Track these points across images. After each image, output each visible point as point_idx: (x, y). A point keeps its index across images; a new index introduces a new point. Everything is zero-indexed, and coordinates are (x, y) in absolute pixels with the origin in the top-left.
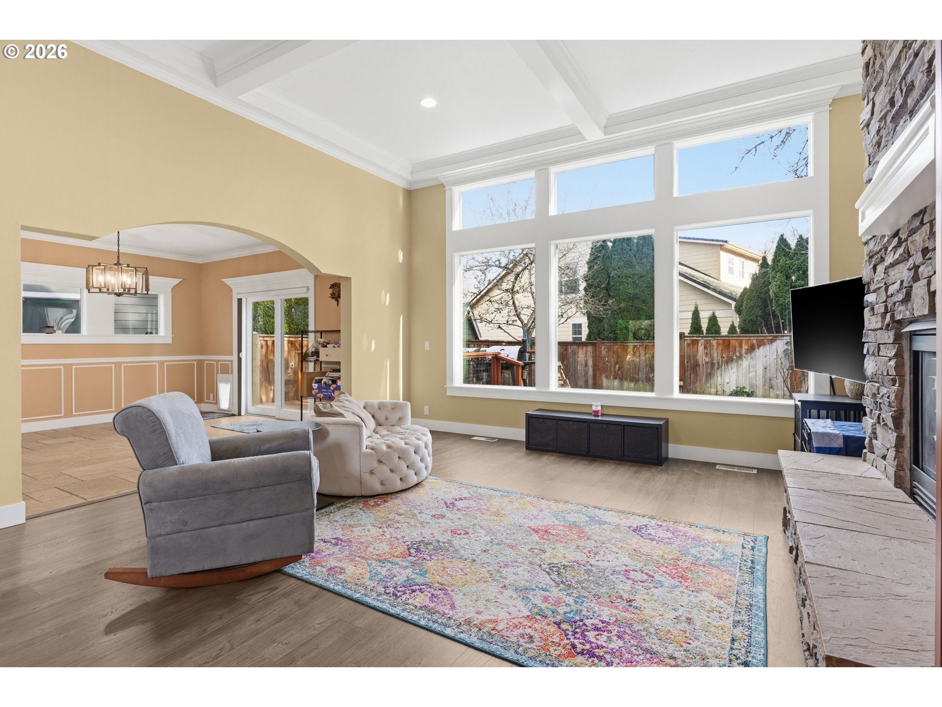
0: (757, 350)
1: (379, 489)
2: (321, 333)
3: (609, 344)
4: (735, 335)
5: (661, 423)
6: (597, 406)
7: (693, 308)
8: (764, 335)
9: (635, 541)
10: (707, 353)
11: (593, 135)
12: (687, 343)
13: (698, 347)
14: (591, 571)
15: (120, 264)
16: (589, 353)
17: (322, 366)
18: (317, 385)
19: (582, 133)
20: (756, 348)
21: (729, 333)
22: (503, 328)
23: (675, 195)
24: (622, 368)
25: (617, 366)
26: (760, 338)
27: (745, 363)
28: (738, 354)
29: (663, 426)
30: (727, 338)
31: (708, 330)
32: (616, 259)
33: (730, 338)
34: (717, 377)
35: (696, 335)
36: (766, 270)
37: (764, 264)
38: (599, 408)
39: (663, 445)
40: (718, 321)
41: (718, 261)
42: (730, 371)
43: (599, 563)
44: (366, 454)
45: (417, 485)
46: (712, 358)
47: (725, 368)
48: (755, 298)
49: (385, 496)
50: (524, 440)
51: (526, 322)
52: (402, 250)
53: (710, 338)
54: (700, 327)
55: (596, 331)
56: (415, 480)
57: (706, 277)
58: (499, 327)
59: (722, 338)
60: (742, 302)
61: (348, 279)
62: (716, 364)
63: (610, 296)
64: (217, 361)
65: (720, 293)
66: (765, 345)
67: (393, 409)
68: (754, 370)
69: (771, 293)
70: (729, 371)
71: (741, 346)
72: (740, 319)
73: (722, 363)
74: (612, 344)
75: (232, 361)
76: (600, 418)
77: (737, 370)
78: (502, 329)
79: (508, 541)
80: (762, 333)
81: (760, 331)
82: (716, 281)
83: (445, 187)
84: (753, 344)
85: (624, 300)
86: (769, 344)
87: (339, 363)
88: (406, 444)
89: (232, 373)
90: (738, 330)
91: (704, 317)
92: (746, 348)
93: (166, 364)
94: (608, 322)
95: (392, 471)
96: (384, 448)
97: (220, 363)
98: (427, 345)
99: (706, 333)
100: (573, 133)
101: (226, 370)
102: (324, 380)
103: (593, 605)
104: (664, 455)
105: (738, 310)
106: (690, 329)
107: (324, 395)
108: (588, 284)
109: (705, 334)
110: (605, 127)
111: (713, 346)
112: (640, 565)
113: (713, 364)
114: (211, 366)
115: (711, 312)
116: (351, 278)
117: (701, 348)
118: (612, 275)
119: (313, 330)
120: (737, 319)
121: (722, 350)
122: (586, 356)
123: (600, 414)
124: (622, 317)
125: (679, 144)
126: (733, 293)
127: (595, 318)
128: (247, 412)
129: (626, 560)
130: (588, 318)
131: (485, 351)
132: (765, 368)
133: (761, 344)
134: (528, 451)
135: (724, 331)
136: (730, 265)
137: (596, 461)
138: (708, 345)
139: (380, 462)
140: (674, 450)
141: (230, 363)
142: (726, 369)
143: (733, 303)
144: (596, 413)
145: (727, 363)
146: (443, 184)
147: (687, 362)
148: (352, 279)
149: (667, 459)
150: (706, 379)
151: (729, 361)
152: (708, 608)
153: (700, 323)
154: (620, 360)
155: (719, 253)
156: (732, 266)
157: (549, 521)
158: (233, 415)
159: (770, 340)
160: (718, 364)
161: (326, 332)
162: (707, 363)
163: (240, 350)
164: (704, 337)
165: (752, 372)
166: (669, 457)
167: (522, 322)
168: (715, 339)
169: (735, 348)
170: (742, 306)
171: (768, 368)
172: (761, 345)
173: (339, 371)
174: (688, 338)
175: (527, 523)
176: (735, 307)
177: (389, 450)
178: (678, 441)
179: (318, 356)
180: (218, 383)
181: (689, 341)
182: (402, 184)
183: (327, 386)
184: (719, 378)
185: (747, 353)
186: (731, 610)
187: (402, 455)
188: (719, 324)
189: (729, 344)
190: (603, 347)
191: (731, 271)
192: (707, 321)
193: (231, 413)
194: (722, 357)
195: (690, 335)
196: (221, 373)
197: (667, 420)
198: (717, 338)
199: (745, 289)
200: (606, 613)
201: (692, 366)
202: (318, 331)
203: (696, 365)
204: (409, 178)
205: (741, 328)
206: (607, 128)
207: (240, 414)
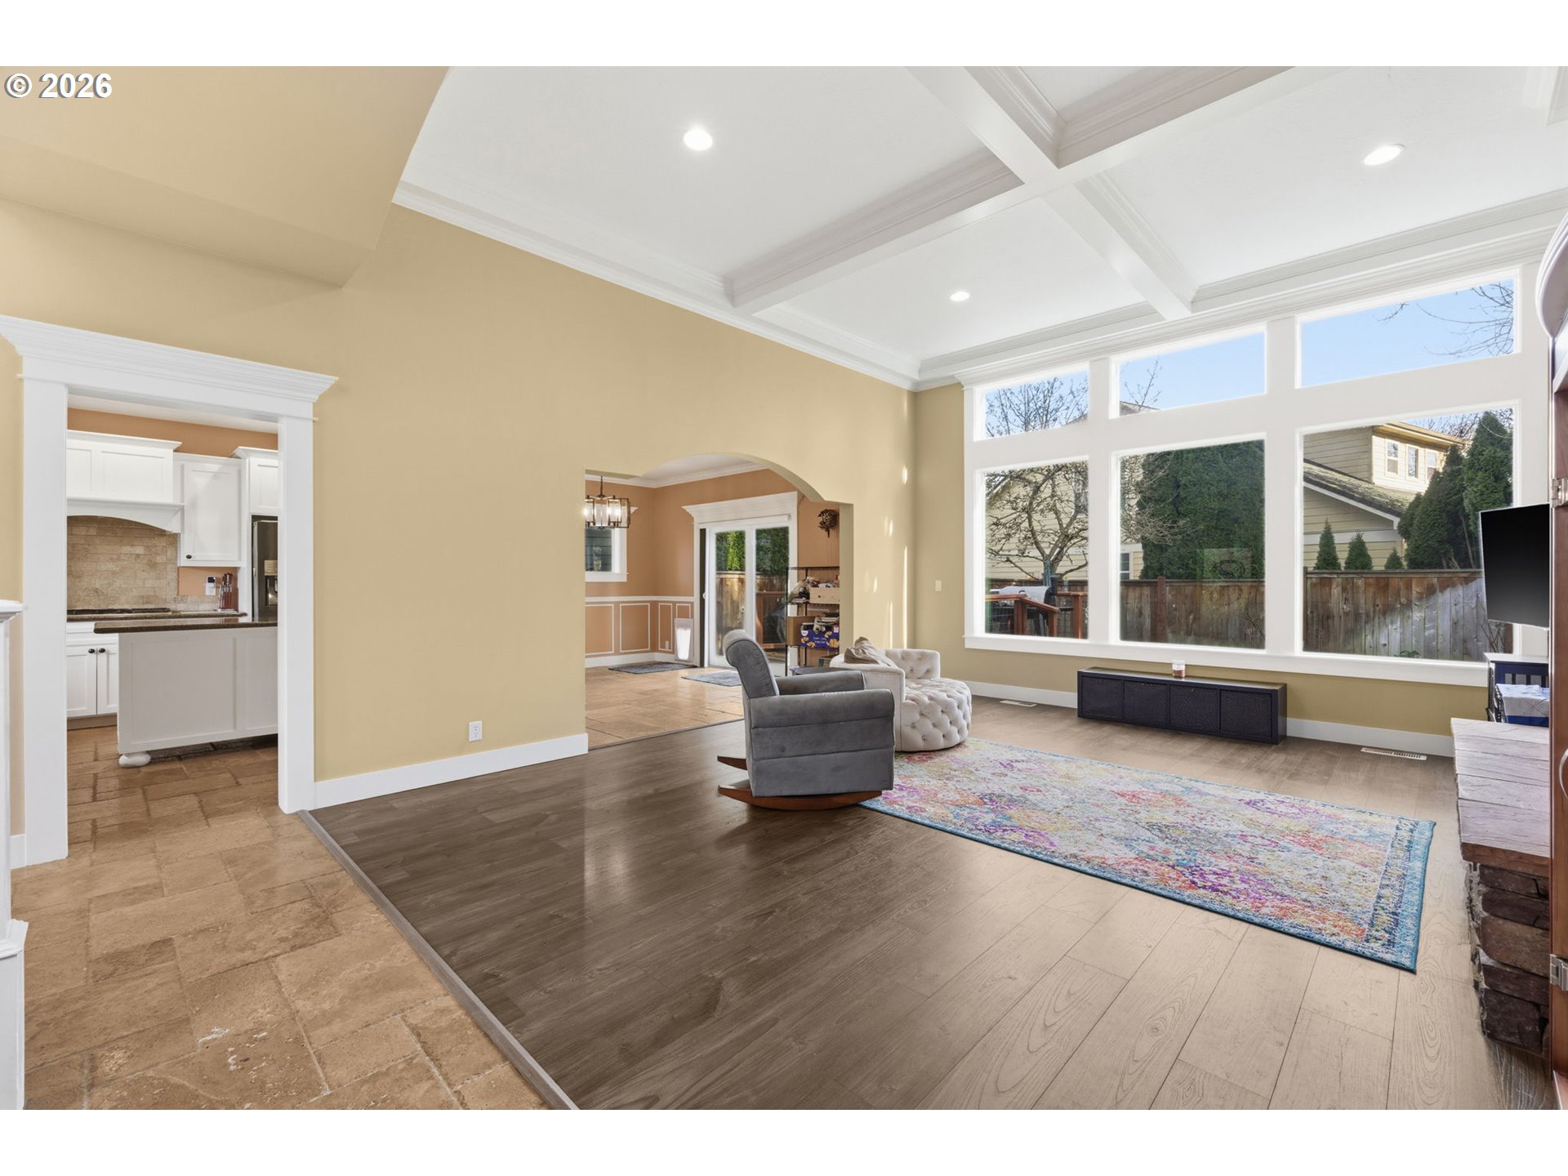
0: (1440, 594)
1: (920, 744)
2: (807, 570)
3: (1178, 584)
4: (1398, 571)
5: (1277, 688)
6: (1179, 665)
7: (1321, 528)
8: (1453, 570)
9: (1249, 812)
10: (1346, 599)
11: (1174, 311)
12: (1311, 584)
13: (1330, 589)
14: (1200, 832)
15: (604, 496)
16: (1144, 597)
17: (808, 609)
18: (807, 632)
19: (1159, 311)
20: (1438, 590)
21: (1387, 567)
22: (1013, 561)
23: (1298, 385)
24: (1199, 619)
25: (1191, 617)
26: (1446, 575)
27: (1417, 615)
28: (1403, 600)
29: (1279, 692)
30: (1384, 576)
31: (1349, 563)
32: (1190, 459)
33: (1388, 576)
34: (1365, 636)
35: (1327, 571)
36: (1457, 467)
37: (1453, 457)
38: (1183, 668)
39: (1280, 719)
40: (1366, 549)
41: (1369, 451)
42: (1390, 627)
43: (1206, 827)
44: (906, 705)
45: (959, 745)
46: (1356, 607)
47: (1379, 623)
48: (1437, 513)
49: (929, 752)
50: (1076, 706)
51: (1047, 552)
52: (907, 467)
53: (1353, 576)
54: (1335, 558)
55: (1156, 565)
56: (957, 739)
57: (1345, 479)
58: (1008, 560)
59: (1374, 576)
60: (1412, 519)
61: (849, 507)
62: (1364, 617)
63: (1179, 513)
64: (674, 603)
65: (1370, 503)
66: (1453, 585)
67: (920, 659)
68: (1434, 626)
69: (1466, 503)
70: (1387, 626)
71: (1409, 587)
72: (1408, 545)
73: (1374, 612)
74: (1183, 584)
75: (692, 603)
76: (1183, 680)
77: (1403, 626)
78: (1011, 562)
79: (1091, 801)
80: (1449, 568)
81: (1445, 564)
82: (1367, 485)
83: (963, 387)
84: (1433, 585)
85: (1204, 520)
86: (1462, 584)
87: (837, 606)
88: (949, 696)
89: (692, 617)
90: (1405, 563)
91: (1343, 540)
92: (1419, 591)
93: (621, 605)
94: (1176, 551)
95: (934, 725)
96: (926, 699)
97: (677, 605)
98: (938, 585)
99: (1345, 568)
100: (1144, 312)
101: (685, 612)
102: (816, 626)
103: (1208, 857)
104: (1280, 732)
105: (1404, 531)
106: (1316, 561)
107: (816, 644)
108: (1144, 498)
109: (1343, 569)
110: (1192, 302)
111: (1358, 587)
112: (1261, 833)
113: (1357, 616)
114: (666, 609)
115: (1354, 535)
116: (852, 505)
117: (1336, 591)
118: (1183, 482)
119: (796, 566)
120: (1402, 545)
121: (1374, 593)
122: (1140, 602)
123: (1184, 675)
124: (1199, 543)
125: (1303, 318)
126: (1396, 503)
127: (1154, 545)
128: (709, 664)
129: (1242, 827)
130: (1144, 546)
131: (998, 593)
132: (1455, 624)
133: (1446, 585)
134: (1081, 719)
135: (1379, 563)
136: (1392, 458)
137: (1180, 734)
138: (1349, 587)
139: (922, 714)
140: (1295, 726)
141: (689, 605)
142: (1382, 624)
143: (1396, 521)
144: (1178, 674)
145: (1384, 614)
146: (960, 383)
147: (1312, 612)
148: (855, 507)
149: (1284, 737)
150: (1345, 640)
151: (1387, 610)
152: (1348, 871)
153: (1335, 552)
154: (1195, 609)
155: (1371, 439)
156: (1395, 459)
157: (1136, 788)
158: (695, 667)
159: (1465, 578)
160: (1368, 615)
161: (812, 568)
162: (1347, 614)
163: (702, 590)
164: (1342, 573)
165: (1429, 628)
166: (1288, 735)
167: (1042, 553)
168: (1362, 577)
169: (1399, 590)
170: (1411, 525)
171: (1461, 623)
172: (1448, 586)
173: (837, 615)
174: (1313, 576)
175: (1108, 788)
176: (1400, 527)
177: (932, 702)
178: (1302, 714)
179: (808, 598)
180: (676, 628)
181: (1314, 580)
182: (907, 386)
183: (822, 634)
184: (1369, 637)
185: (1420, 599)
186: (1378, 877)
187: (946, 709)
188: (1369, 553)
189: (1387, 585)
190: (1168, 588)
191: (1393, 466)
192: (1347, 548)
193: (690, 664)
194: (1376, 605)
195: (1317, 571)
196: (679, 617)
197: (1285, 687)
198: (1364, 576)
199: (1418, 496)
200: (1224, 864)
201: (1320, 617)
202: (802, 568)
203: (1328, 616)
204: (917, 377)
205: (1410, 559)
206: (1195, 303)
207: (702, 665)
